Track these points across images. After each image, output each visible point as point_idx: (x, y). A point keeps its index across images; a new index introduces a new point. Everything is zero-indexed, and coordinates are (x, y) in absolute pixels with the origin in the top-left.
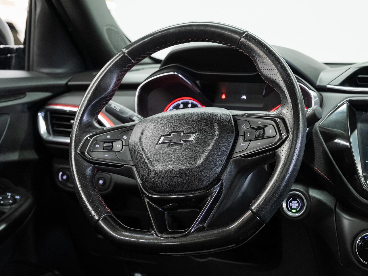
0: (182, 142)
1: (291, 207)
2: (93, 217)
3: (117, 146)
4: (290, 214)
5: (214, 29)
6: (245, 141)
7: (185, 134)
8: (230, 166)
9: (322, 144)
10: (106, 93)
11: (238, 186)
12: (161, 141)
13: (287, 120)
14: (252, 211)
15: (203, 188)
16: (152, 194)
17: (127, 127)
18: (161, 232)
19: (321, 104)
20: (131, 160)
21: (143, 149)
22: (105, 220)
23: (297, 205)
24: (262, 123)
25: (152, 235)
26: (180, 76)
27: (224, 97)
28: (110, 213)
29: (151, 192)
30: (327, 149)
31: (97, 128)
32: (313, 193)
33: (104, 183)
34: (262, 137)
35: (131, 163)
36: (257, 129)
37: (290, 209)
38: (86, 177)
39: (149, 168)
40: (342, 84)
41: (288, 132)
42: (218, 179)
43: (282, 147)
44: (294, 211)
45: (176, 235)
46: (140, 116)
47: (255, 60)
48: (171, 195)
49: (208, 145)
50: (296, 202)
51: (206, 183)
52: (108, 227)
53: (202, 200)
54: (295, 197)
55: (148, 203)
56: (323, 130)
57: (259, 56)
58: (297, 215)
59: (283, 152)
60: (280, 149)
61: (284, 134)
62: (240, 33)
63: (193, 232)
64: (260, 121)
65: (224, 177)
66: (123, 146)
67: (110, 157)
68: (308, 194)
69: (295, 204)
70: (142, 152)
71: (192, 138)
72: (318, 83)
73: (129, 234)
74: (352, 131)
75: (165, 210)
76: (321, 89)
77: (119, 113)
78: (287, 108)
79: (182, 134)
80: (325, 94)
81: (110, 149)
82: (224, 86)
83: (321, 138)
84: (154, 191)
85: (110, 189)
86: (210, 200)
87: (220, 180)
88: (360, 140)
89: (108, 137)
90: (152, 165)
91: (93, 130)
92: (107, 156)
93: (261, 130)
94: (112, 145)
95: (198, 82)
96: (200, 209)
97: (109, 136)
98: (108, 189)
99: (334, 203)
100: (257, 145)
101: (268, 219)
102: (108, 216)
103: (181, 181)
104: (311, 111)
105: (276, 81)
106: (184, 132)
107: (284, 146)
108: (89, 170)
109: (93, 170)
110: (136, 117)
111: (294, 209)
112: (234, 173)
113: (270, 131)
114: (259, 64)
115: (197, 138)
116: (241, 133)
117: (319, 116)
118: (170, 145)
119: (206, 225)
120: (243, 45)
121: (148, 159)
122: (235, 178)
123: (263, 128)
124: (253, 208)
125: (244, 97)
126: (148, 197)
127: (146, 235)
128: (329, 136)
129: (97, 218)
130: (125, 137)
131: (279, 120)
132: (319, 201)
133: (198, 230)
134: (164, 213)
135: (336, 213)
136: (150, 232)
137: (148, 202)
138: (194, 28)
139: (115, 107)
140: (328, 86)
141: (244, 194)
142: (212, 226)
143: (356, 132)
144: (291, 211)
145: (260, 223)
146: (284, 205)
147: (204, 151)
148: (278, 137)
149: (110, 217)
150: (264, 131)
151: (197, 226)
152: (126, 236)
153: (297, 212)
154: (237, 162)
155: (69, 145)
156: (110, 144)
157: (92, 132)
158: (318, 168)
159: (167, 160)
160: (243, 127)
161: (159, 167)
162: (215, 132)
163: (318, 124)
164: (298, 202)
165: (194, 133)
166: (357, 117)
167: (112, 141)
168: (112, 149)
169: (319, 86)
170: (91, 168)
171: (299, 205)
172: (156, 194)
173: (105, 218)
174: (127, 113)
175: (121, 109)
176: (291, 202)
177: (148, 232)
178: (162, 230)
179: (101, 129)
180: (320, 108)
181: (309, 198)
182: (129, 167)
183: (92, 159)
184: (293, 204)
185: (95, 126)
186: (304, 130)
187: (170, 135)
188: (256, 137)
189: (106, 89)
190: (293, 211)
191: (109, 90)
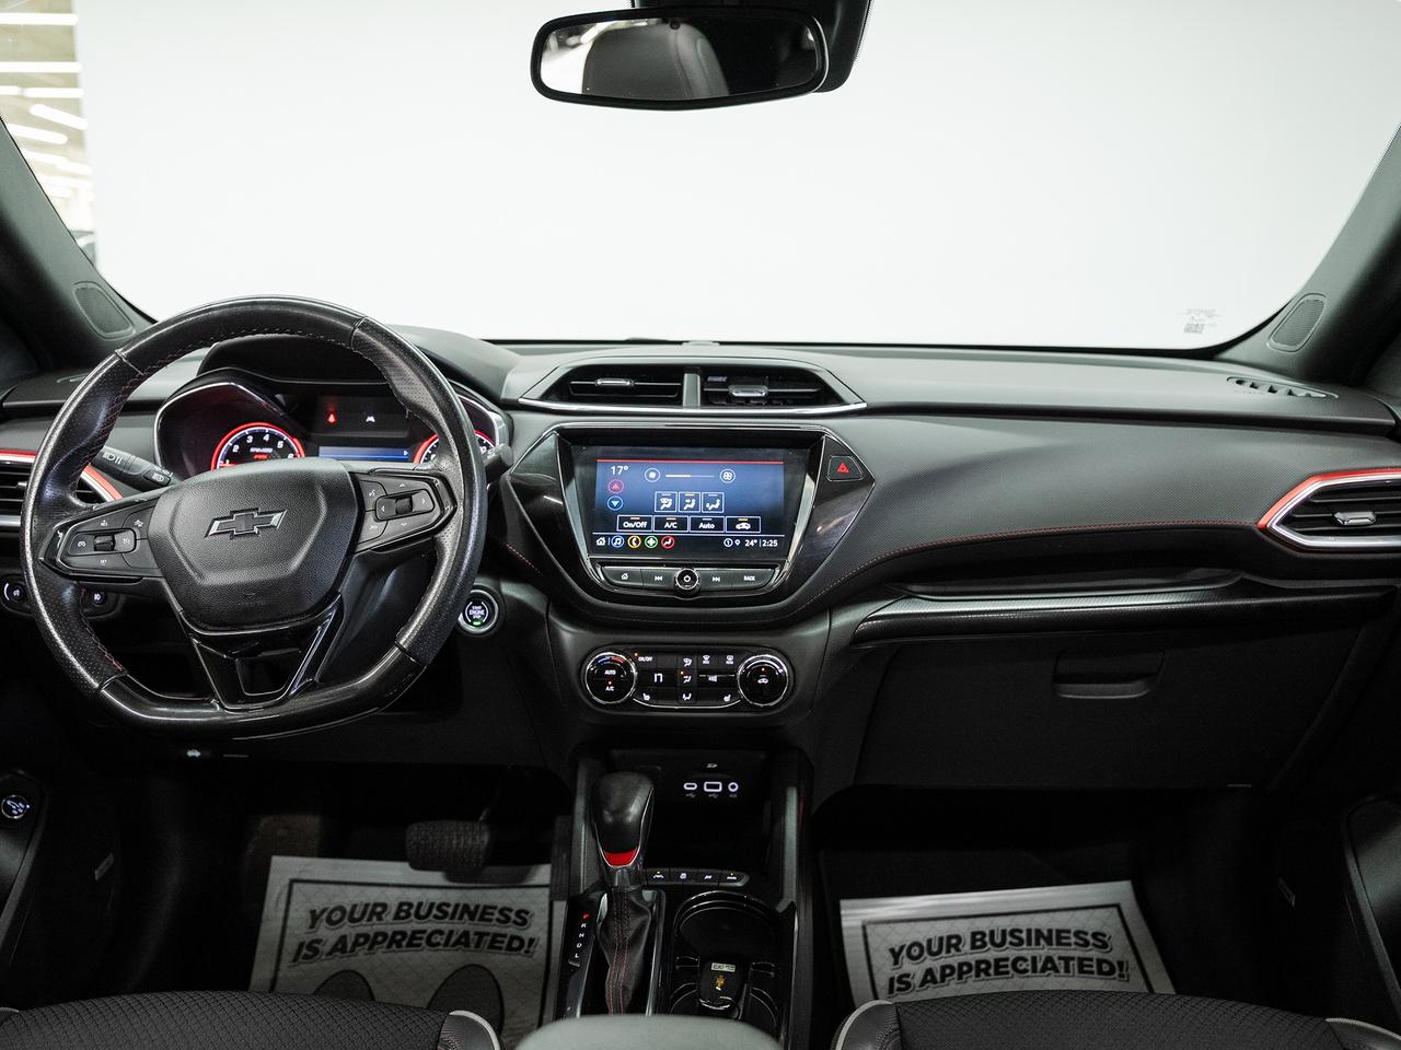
0: (256, 530)
1: (471, 617)
2: (89, 684)
3: (125, 541)
4: (471, 629)
5: (301, 312)
6: (377, 520)
7: (261, 513)
8: (354, 567)
9: (518, 507)
10: (89, 438)
11: (371, 598)
12: (213, 530)
13: (450, 480)
14: (401, 649)
15: (307, 612)
16: (205, 629)
17: (141, 502)
18: (233, 701)
19: (511, 438)
20: (156, 566)
21: (179, 547)
22: (113, 688)
23: (482, 612)
24: (407, 487)
25: (213, 707)
26: (241, 387)
27: (332, 419)
28: (122, 672)
29: (204, 626)
30: (526, 515)
31: (77, 508)
32: (509, 589)
33: (104, 599)
34: (407, 512)
35: (158, 573)
36: (398, 497)
37: (471, 620)
38: (63, 607)
39: (194, 583)
40: (544, 397)
41: (454, 502)
42: (333, 593)
43: (446, 530)
44: (478, 623)
45: (261, 705)
46: (166, 472)
47: (385, 370)
48: (243, 630)
49: (308, 533)
50: (480, 607)
51: (309, 603)
52: (122, 700)
53: (306, 634)
54: (477, 600)
55: (200, 648)
56: (518, 481)
57: (392, 365)
58: (483, 630)
59: (448, 539)
60: (443, 533)
61: (449, 509)
62: (352, 320)
63: (296, 693)
64: (403, 485)
65: (344, 588)
66: (136, 540)
67: (110, 565)
68: (500, 592)
69: (477, 612)
70: (178, 553)
71: (276, 519)
72: (503, 396)
73: (165, 709)
74: (567, 482)
75: (235, 656)
76: (509, 406)
77: (121, 469)
78: (448, 457)
79: (256, 516)
80: (517, 416)
81: (110, 548)
82: (331, 403)
83: (516, 496)
84: (211, 624)
85: (118, 609)
86: (321, 633)
87: (337, 594)
88: (581, 496)
89: (102, 524)
90: (200, 575)
91: (68, 513)
92: (102, 562)
93: (407, 500)
94: (114, 541)
95: (278, 396)
96: (305, 648)
97: (104, 524)
98: (114, 607)
99: (545, 605)
100: (401, 527)
101: (431, 657)
102: (120, 679)
103: (262, 602)
104: (494, 455)
105: (423, 405)
106: (260, 510)
107: (449, 527)
108: (68, 594)
109: (77, 592)
110: (159, 473)
111: (477, 620)
112: (362, 578)
113: (422, 501)
114: (393, 378)
115: (286, 520)
116: (370, 507)
117: (508, 463)
118: (233, 537)
119: (316, 679)
120: (359, 341)
121: (191, 566)
122: (363, 589)
123: (408, 495)
124: (401, 643)
125: (371, 419)
126: (200, 637)
127: (203, 708)
128: (529, 492)
129: (97, 685)
130: (139, 523)
131: (438, 483)
132: (519, 604)
133: (304, 690)
134: (233, 661)
135: (550, 624)
136: (208, 701)
137: (198, 645)
138: (262, 308)
139: (111, 457)
140: (521, 400)
141: (385, 605)
142: (330, 679)
143: (573, 484)
144: (471, 624)
145: (416, 668)
146: (461, 618)
147: (301, 543)
148: (437, 512)
149: (124, 679)
150: (411, 502)
151: (301, 682)
152: (162, 714)
153: (483, 625)
154: (366, 559)
155: (19, 530)
156: (109, 538)
157: (67, 517)
158: (514, 546)
159: (230, 565)
160: (372, 495)
161: (214, 579)
162: (319, 509)
163: (507, 476)
164: (483, 608)
165: (280, 512)
166: (574, 455)
167: (112, 533)
168: (113, 549)
169: (505, 400)
170: (72, 587)
171: (485, 612)
172: (211, 628)
173: (113, 683)
174: (140, 468)
175: (126, 459)
176: (470, 608)
177: (203, 701)
178: (233, 696)
179: (86, 509)
180: (508, 448)
181: (501, 598)
182: (154, 582)
183: (73, 571)
184: (474, 612)
185: (73, 504)
186: (482, 488)
187: (231, 517)
188: (397, 513)
189: (87, 431)
190: (475, 623)
191: (95, 432)
